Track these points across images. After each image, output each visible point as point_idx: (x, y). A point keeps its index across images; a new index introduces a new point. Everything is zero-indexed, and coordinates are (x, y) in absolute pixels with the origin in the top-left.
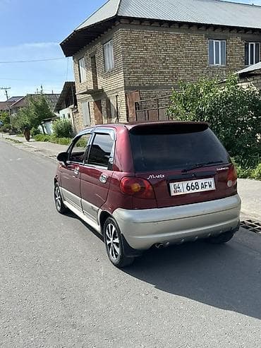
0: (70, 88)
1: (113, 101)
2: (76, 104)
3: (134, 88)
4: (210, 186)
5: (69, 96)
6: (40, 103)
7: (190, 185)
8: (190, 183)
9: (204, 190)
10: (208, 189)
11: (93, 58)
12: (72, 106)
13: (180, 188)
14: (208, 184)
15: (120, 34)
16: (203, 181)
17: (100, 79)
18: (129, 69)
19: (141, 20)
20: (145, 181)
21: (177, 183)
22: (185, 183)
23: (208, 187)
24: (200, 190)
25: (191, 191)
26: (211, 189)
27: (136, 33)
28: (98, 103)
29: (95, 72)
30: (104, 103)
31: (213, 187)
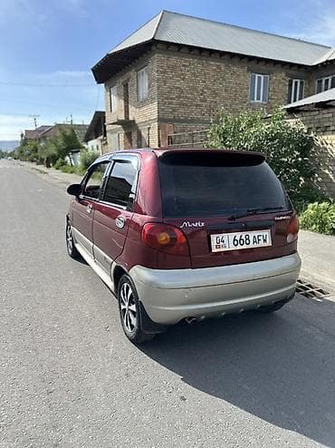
0: (99, 118)
1: (144, 134)
2: (105, 136)
3: (167, 121)
4: (265, 241)
5: (98, 127)
6: (68, 133)
7: (238, 238)
8: (238, 235)
9: (256, 245)
10: (262, 244)
11: (126, 86)
12: (101, 137)
13: (225, 242)
14: (263, 238)
15: (156, 61)
16: (256, 233)
17: (131, 109)
18: (164, 99)
20: (176, 230)
21: (220, 236)
22: (232, 235)
23: (261, 242)
24: (251, 246)
25: (239, 247)
26: (265, 245)
27: (174, 60)
28: (128, 135)
29: (126, 101)
30: (134, 136)
31: (269, 243)
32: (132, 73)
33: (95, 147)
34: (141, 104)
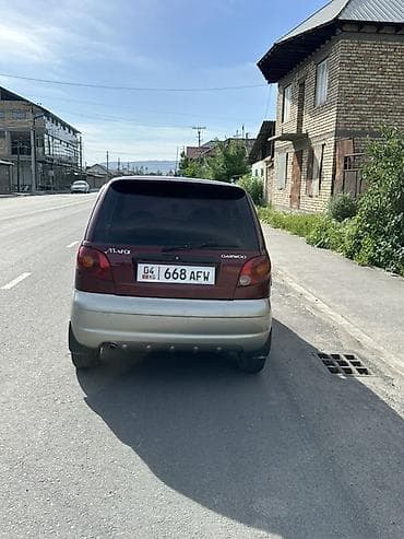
1: (317, 154)
4: (206, 278)
7: (171, 271)
8: (172, 268)
9: (192, 282)
11: (302, 85)
13: (154, 273)
15: (340, 49)
16: (196, 269)
17: (306, 118)
19: (379, 26)
20: (101, 256)
21: (150, 266)
22: (164, 268)
23: (201, 279)
24: (187, 281)
25: (171, 280)
26: (206, 282)
28: (299, 155)
30: (306, 155)
31: (211, 281)
32: (311, 68)
33: (259, 172)
34: (317, 110)
